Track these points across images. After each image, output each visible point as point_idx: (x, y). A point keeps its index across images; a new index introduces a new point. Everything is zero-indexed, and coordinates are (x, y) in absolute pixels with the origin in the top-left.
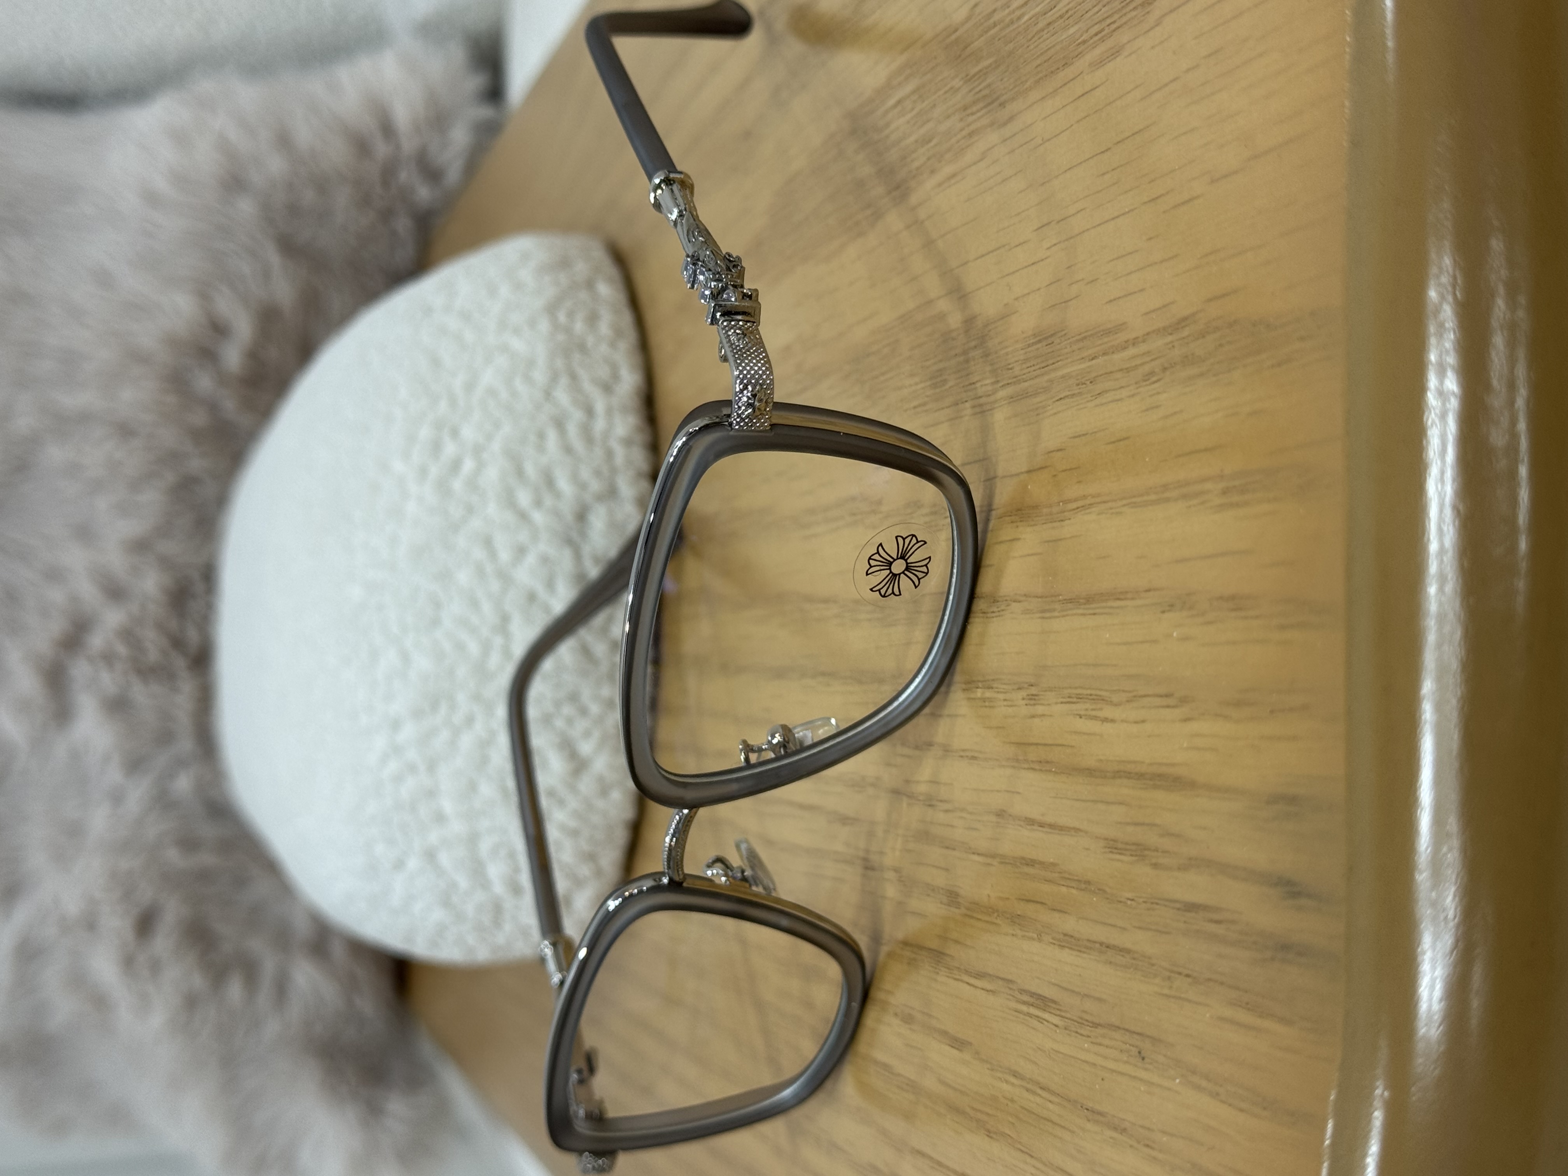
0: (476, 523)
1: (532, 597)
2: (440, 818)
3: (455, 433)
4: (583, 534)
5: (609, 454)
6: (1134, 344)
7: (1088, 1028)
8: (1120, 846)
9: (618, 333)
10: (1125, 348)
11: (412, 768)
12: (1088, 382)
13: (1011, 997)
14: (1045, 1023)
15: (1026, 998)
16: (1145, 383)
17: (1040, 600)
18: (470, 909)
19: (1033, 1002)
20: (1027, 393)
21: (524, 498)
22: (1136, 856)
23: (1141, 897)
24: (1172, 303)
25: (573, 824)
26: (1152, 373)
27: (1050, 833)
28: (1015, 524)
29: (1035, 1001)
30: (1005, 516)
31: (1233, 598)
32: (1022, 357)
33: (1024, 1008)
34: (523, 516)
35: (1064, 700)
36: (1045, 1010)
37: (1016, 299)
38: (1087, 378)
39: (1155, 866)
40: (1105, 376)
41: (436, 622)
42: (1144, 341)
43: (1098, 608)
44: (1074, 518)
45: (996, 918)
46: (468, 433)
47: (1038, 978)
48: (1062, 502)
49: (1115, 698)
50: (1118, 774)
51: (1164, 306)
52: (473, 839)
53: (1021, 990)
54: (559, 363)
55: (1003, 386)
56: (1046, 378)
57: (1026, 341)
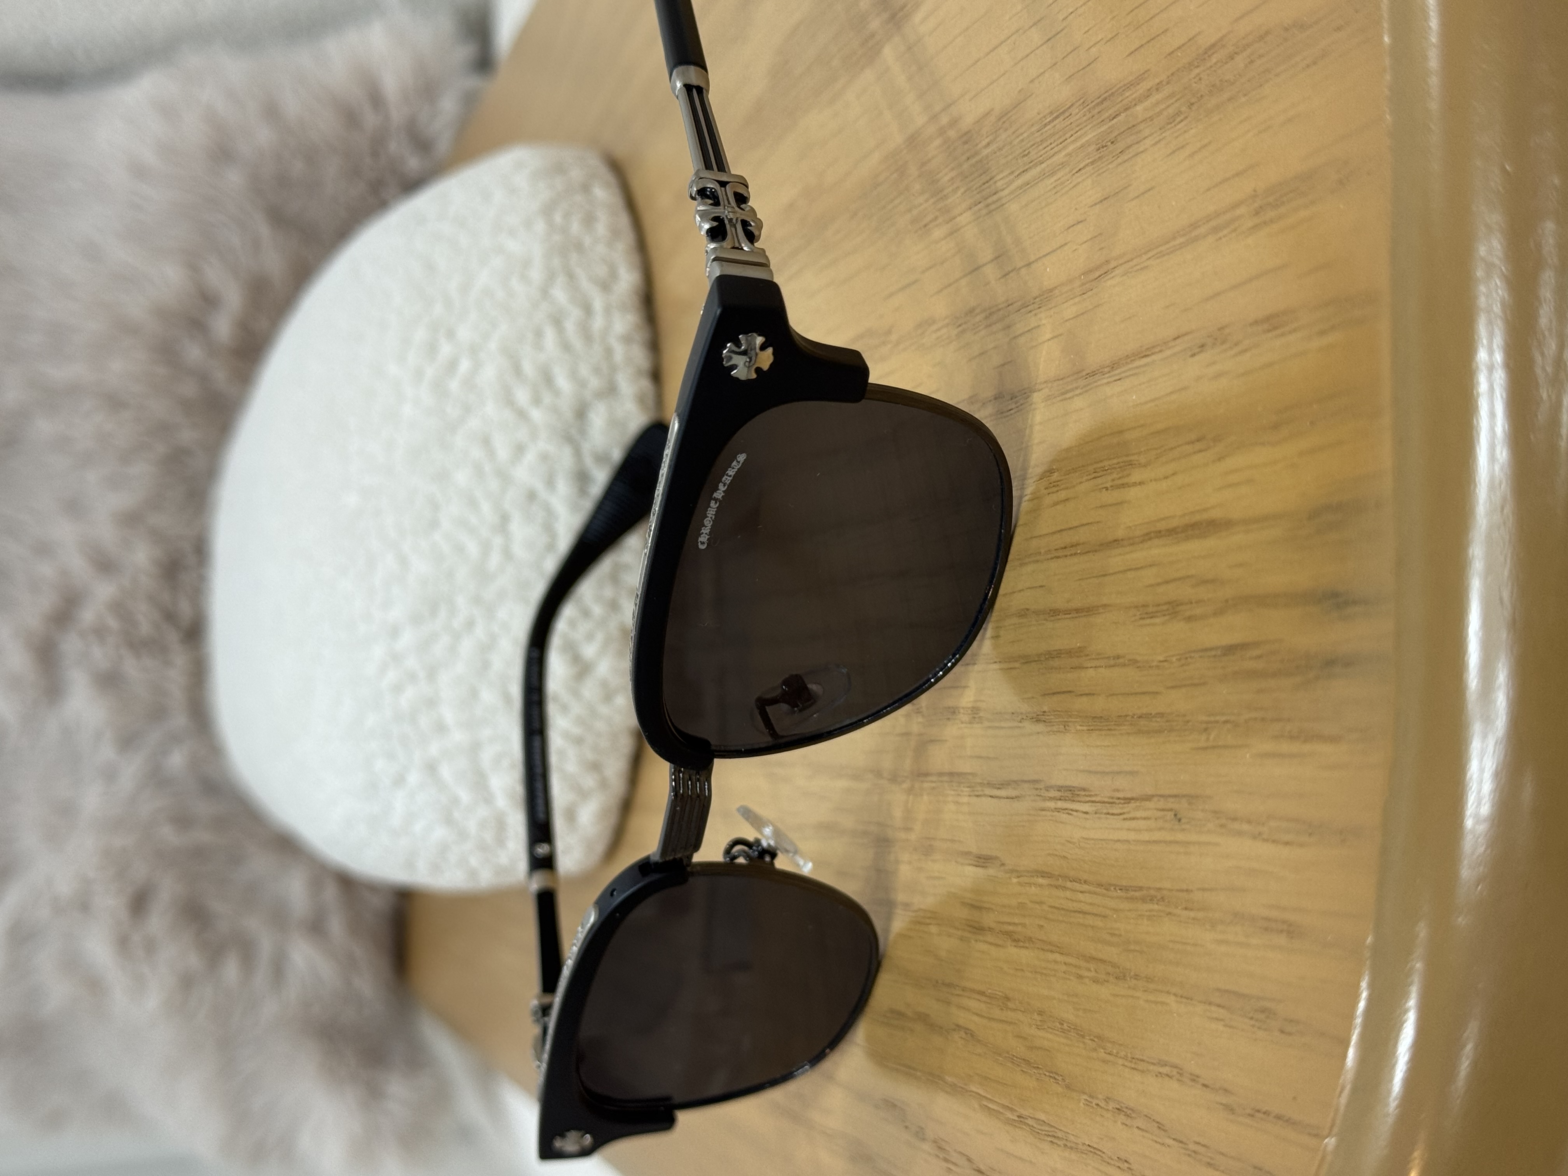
0: (474, 423)
1: (532, 496)
2: (441, 728)
3: (451, 334)
4: (583, 432)
5: (609, 352)
6: (1157, 89)
7: (1120, 805)
8: (1150, 609)
9: (615, 233)
10: (1148, 96)
11: (412, 677)
12: (1109, 143)
13: (1038, 798)
14: (1075, 813)
15: (1053, 793)
16: (1169, 126)
17: (1061, 382)
18: (472, 826)
19: (1061, 796)
20: (1044, 174)
21: (522, 396)
22: (1169, 614)
23: (1173, 656)
24: (1199, 33)
25: (576, 731)
26: (1179, 113)
27: (1076, 617)
28: (1033, 313)
29: (1063, 795)
30: (1023, 308)
31: (1268, 319)
32: (1038, 140)
33: (1051, 804)
34: (522, 414)
35: (1089, 477)
36: (1074, 801)
37: (1032, 81)
38: (1108, 140)
39: (1189, 619)
40: (1128, 131)
41: (434, 524)
42: (1168, 83)
43: (1124, 372)
44: (1096, 287)
45: (1020, 722)
46: (464, 333)
47: (1065, 770)
48: (1083, 274)
49: (1143, 459)
50: (1147, 537)
51: (1190, 40)
52: (475, 748)
53: (1047, 787)
54: (556, 262)
55: (1018, 176)
56: (1063, 153)
57: (1043, 121)
